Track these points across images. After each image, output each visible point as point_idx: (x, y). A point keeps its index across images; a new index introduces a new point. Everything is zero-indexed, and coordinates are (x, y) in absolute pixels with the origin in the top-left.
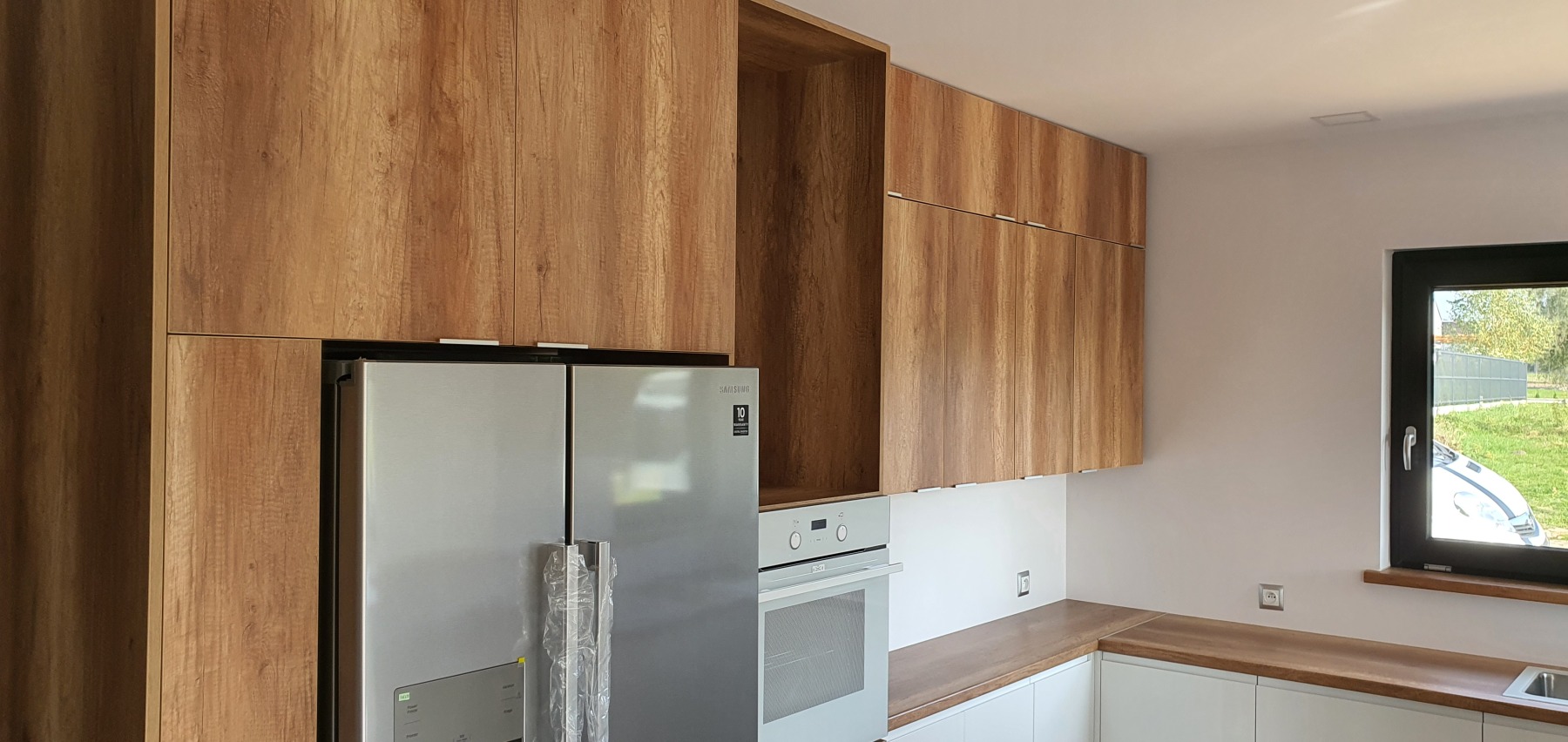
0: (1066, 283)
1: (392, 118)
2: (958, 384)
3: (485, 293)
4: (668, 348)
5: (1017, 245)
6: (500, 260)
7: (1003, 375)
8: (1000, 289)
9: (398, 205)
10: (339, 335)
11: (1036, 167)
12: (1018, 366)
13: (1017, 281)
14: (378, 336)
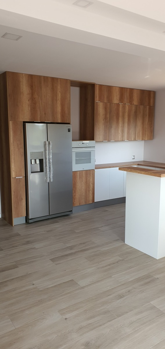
0: (135, 112)
1: (29, 100)
2: (111, 127)
3: (39, 117)
4: (61, 122)
5: (124, 107)
6: (40, 113)
7: (121, 126)
8: (120, 114)
9: (29, 109)
10: (24, 121)
11: (128, 96)
12: (124, 125)
13: (124, 113)
14: (28, 121)
